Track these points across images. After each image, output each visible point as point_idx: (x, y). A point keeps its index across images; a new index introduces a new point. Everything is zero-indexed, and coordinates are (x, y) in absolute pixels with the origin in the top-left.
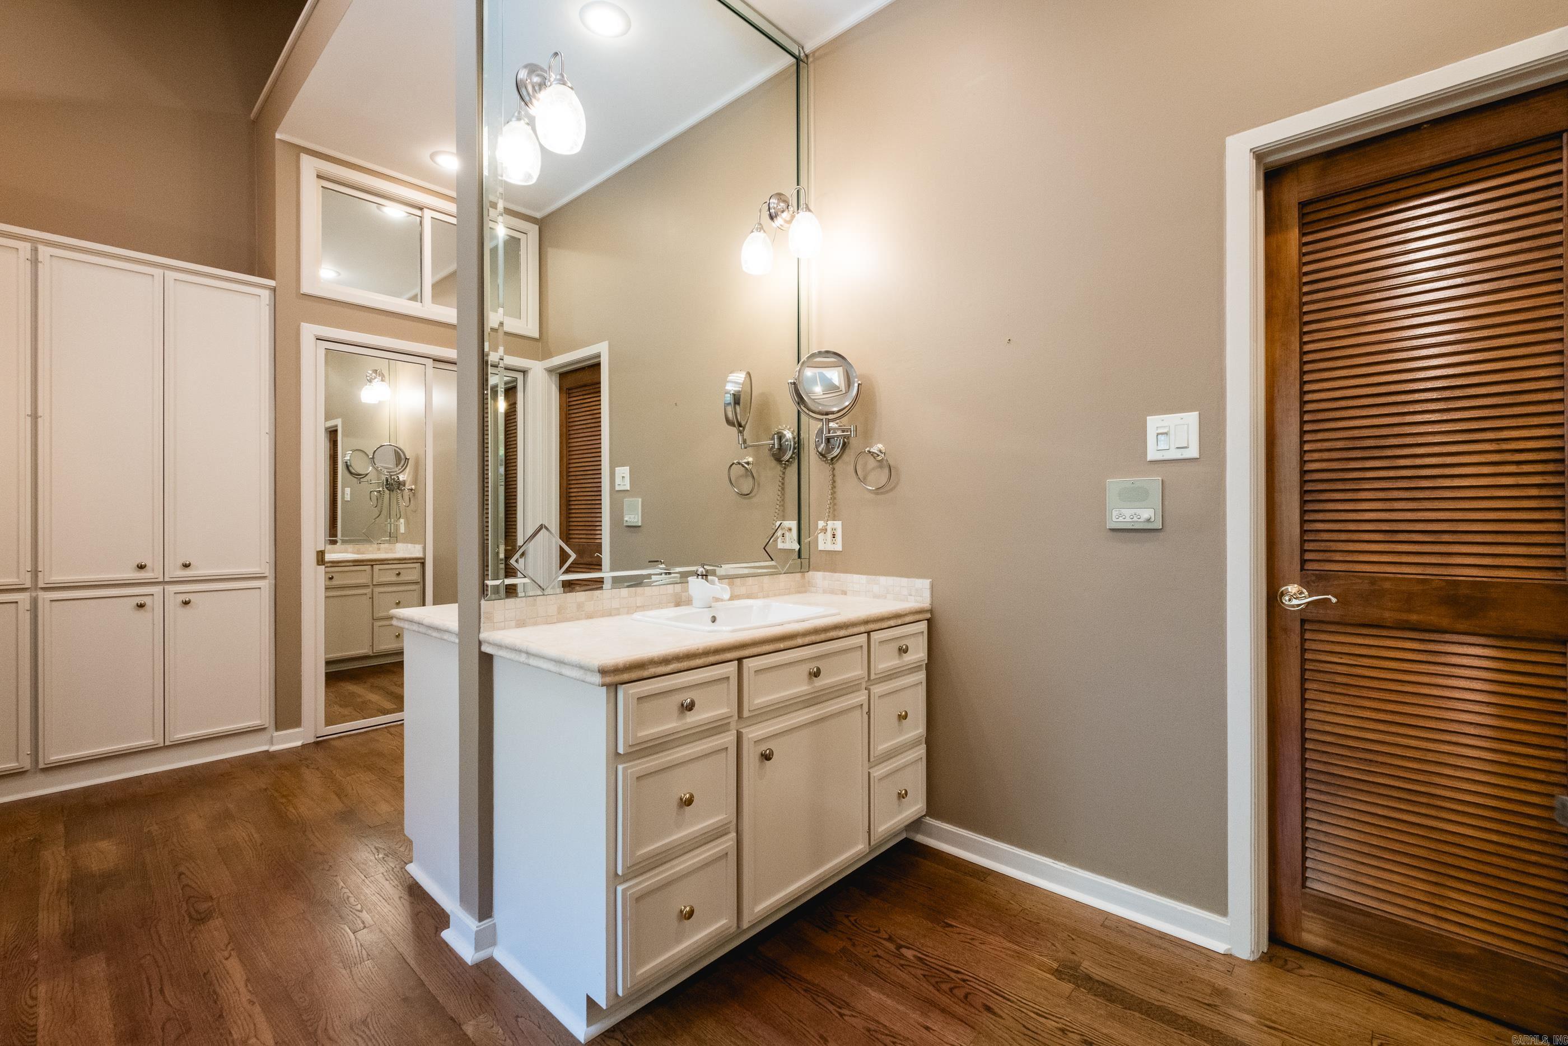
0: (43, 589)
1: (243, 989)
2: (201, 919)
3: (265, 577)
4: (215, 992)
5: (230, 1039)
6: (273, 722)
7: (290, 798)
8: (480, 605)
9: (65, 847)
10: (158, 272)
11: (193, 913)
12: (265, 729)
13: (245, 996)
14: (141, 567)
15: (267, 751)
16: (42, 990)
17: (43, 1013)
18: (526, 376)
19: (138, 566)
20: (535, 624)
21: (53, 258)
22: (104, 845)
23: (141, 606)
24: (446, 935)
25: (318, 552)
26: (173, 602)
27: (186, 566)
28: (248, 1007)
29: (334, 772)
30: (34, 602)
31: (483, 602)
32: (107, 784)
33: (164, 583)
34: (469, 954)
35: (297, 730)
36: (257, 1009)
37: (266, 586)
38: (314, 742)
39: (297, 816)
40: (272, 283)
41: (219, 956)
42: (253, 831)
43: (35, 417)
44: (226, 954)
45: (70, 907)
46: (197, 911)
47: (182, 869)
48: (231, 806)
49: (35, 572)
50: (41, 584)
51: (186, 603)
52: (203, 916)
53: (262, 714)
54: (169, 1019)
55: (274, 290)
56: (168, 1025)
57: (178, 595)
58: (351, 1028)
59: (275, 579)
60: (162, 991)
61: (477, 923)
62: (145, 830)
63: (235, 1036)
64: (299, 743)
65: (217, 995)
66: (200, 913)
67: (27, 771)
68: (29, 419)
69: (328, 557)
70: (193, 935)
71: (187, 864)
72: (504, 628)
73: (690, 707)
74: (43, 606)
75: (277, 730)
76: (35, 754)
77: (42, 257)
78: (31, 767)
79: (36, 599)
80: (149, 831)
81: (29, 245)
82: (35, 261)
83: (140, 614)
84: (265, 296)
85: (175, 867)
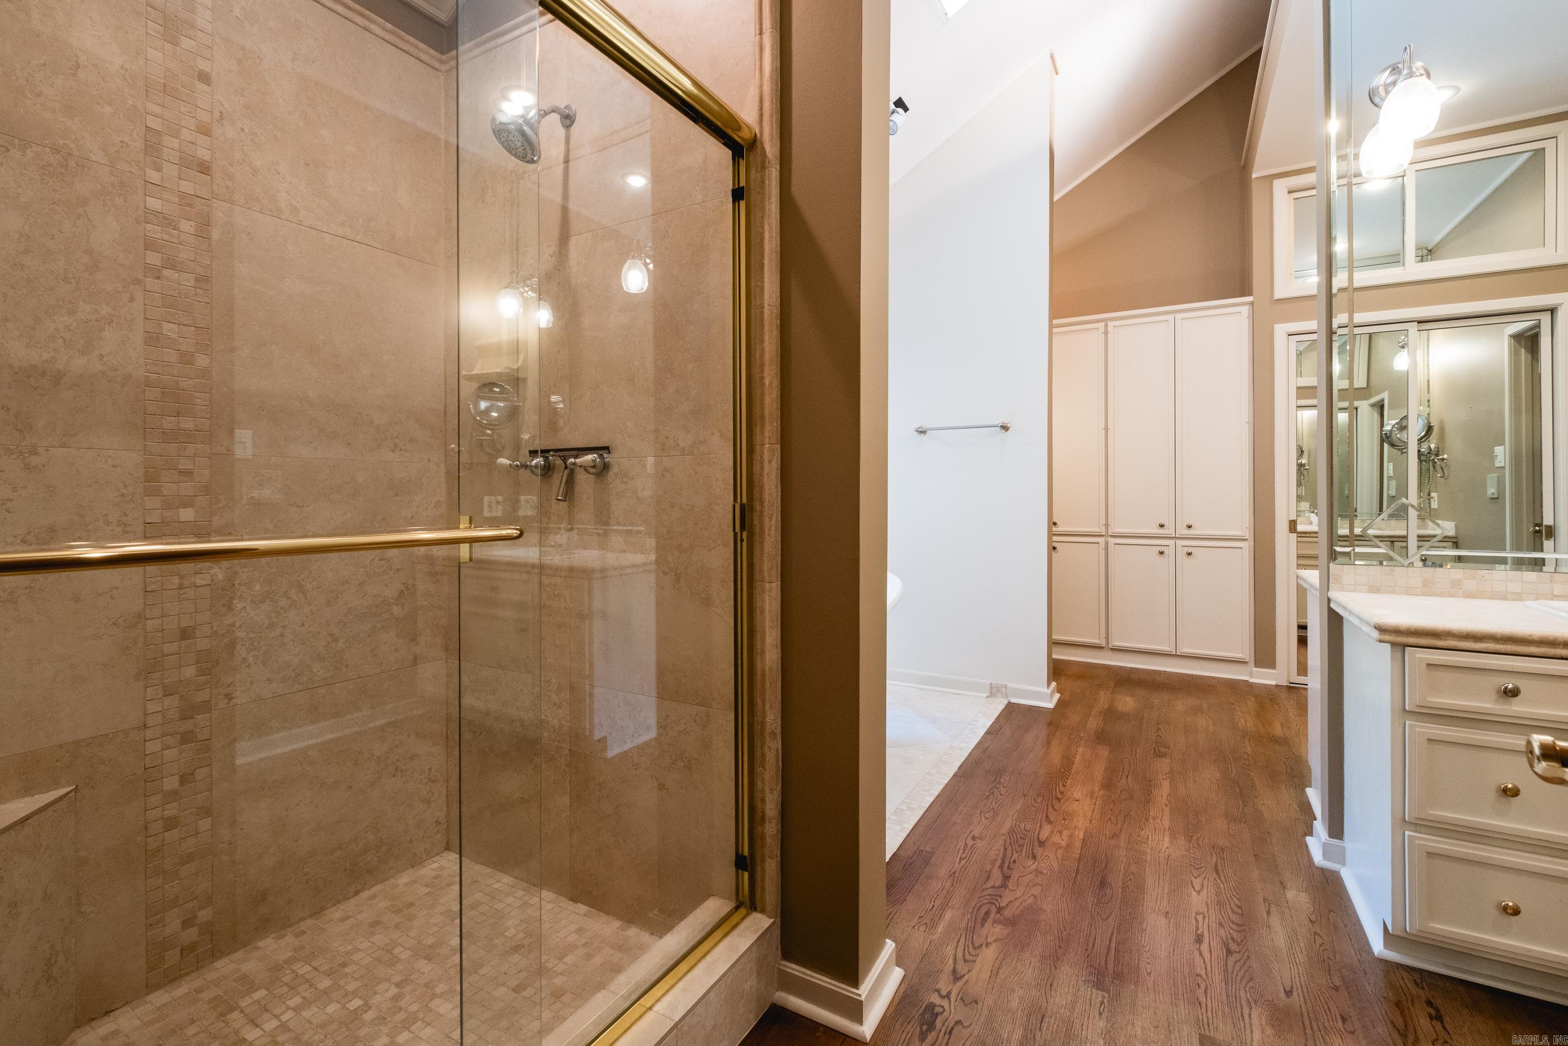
0: (1111, 536)
1: (1165, 796)
2: (1159, 755)
3: (1246, 540)
4: (1151, 790)
5: (1148, 813)
6: (1253, 659)
7: (1245, 714)
8: (1328, 567)
9: (1111, 693)
10: (1170, 317)
11: (1157, 750)
12: (1246, 663)
13: (1164, 800)
14: (1162, 526)
15: (1247, 681)
16: (1080, 750)
17: (1078, 758)
18: (1554, 315)
19: (1159, 525)
20: (1393, 592)
21: (1116, 327)
22: (1128, 699)
23: (1162, 553)
24: (1309, 839)
25: (1291, 522)
26: (1181, 553)
27: (1190, 527)
28: (1164, 806)
29: (1289, 710)
30: (1107, 543)
31: (1331, 565)
32: (1141, 669)
33: (1175, 538)
34: (1318, 856)
35: (1272, 671)
36: (1168, 809)
37: (1247, 546)
38: (1287, 686)
40: (1250, 299)
41: (1160, 776)
42: (1211, 724)
43: (1106, 429)
44: (1164, 777)
45: (1103, 721)
47: (1161, 727)
48: (1205, 706)
49: (1107, 525)
50: (1110, 534)
51: (1189, 554)
52: (1161, 754)
53: (1242, 647)
54: (1125, 789)
55: (1252, 303)
56: (1123, 792)
57: (1184, 548)
58: (1213, 847)
59: (1255, 543)
60: (1127, 777)
61: (1327, 837)
62: (1151, 700)
63: (1151, 814)
64: (1274, 683)
65: (1151, 793)
66: (1160, 752)
69: (1300, 528)
70: (1152, 760)
71: (1165, 726)
72: (1355, 591)
73: (1514, 693)
74: (1111, 547)
75: (1256, 666)
76: (1107, 638)
77: (1110, 329)
78: (1104, 645)
79: (1107, 542)
80: (1153, 702)
81: (1103, 324)
82: (1106, 333)
83: (1161, 558)
84: (1245, 310)
85: (1158, 724)
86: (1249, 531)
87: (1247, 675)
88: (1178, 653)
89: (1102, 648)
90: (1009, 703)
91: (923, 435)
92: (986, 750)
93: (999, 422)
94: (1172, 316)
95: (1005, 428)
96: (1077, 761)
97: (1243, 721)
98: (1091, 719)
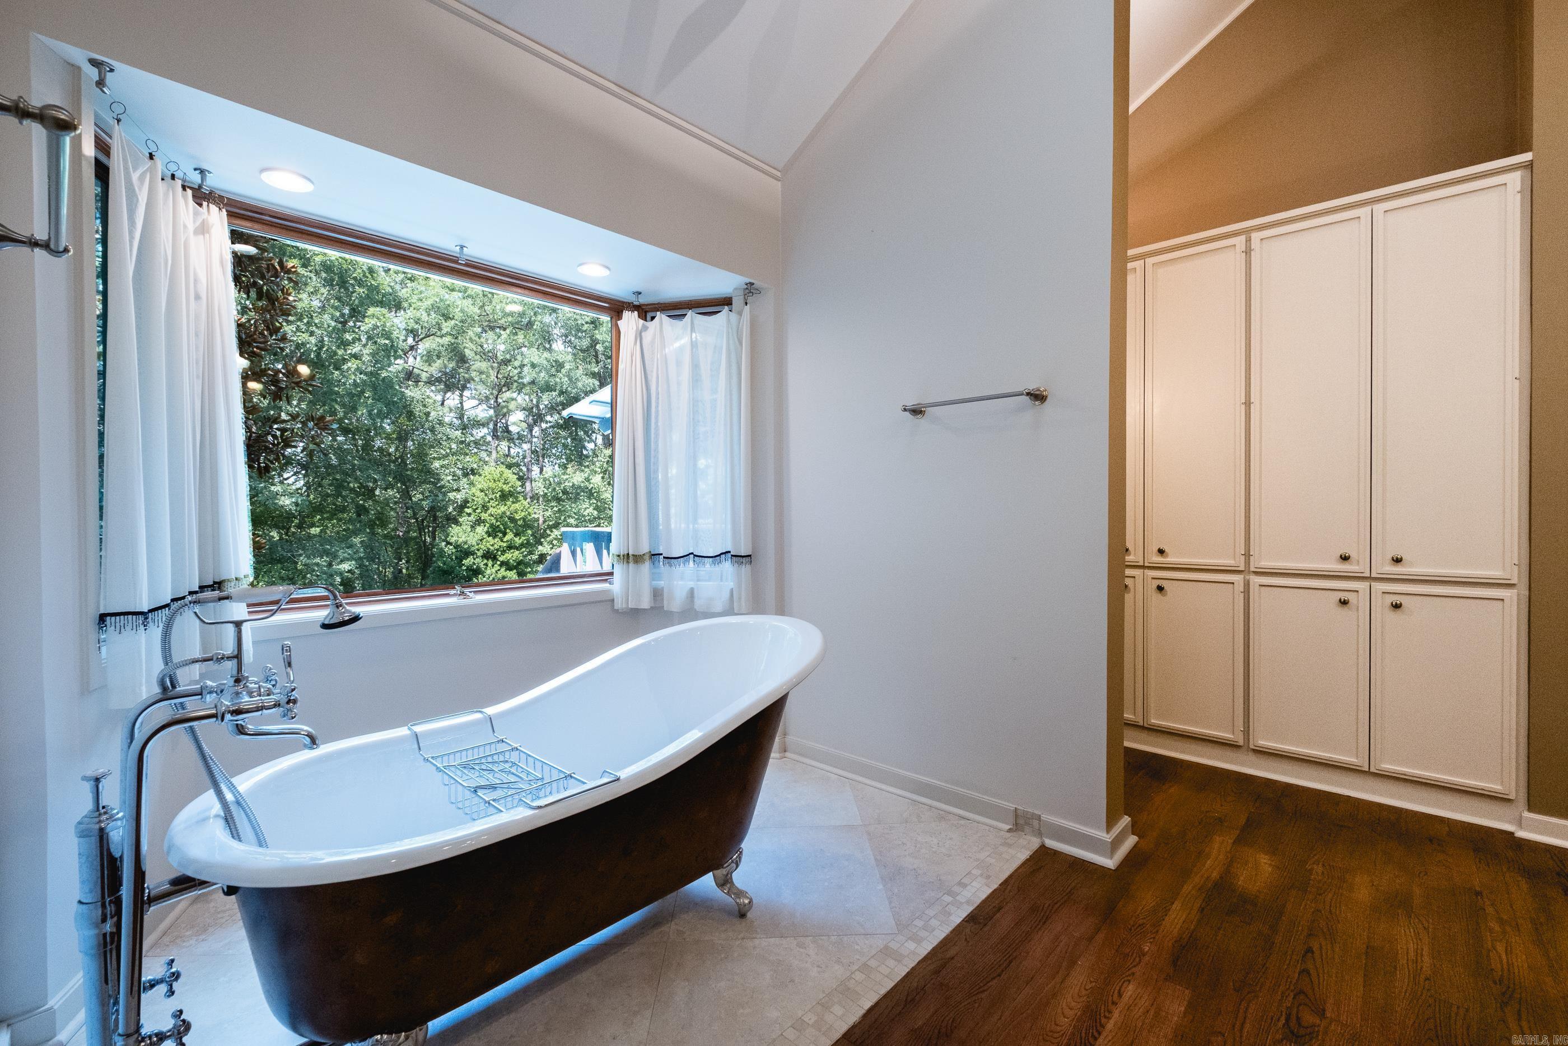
0: (1254, 572)
3: (1512, 586)
6: (1523, 795)
7: (1508, 929)
9: (1234, 843)
10: (1364, 212)
12: (1509, 800)
14: (1345, 558)
15: (1512, 833)
16: (1130, 991)
19: (1341, 556)
21: (1264, 241)
23: (1344, 603)
27: (1397, 561)
30: (1247, 584)
33: (1370, 578)
37: (1513, 600)
39: (1505, 966)
40: (1528, 159)
42: (1426, 949)
43: (1248, 404)
45: (1199, 914)
46: (1298, 1019)
47: (1314, 944)
48: (1417, 891)
49: (1247, 555)
50: (1252, 569)
51: (1397, 606)
52: (1302, 1032)
53: (1501, 774)
57: (1387, 596)
59: (1530, 590)
66: (1300, 1025)
67: (1240, 746)
68: (1243, 406)
71: (1323, 943)
74: (1254, 589)
75: (1530, 809)
76: (1246, 732)
77: (1255, 243)
78: (1241, 743)
79: (1248, 581)
80: (1311, 871)
81: (1242, 238)
82: (1248, 251)
83: (1344, 611)
84: (1515, 180)
85: (1310, 935)
86: (1519, 572)
87: (1510, 822)
88: (1372, 770)
89: (1238, 747)
90: (1043, 847)
91: (919, 416)
92: (943, 966)
93: (1032, 387)
94: (1367, 209)
95: (1038, 397)
96: (1110, 1025)
97: (1501, 948)
98: (1177, 905)
